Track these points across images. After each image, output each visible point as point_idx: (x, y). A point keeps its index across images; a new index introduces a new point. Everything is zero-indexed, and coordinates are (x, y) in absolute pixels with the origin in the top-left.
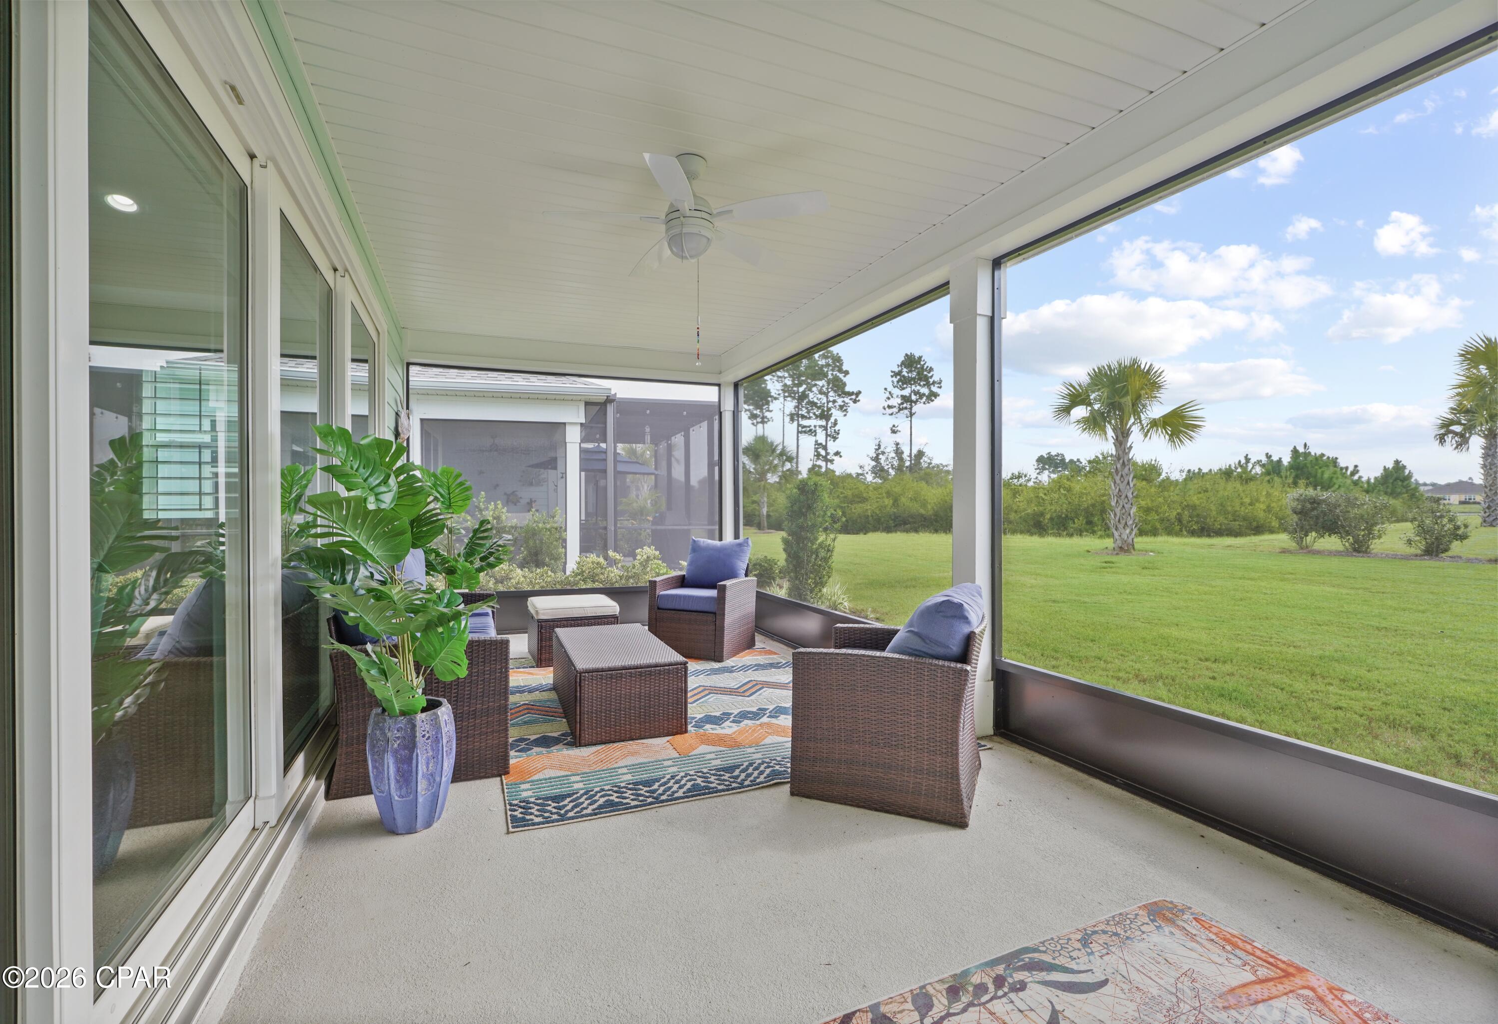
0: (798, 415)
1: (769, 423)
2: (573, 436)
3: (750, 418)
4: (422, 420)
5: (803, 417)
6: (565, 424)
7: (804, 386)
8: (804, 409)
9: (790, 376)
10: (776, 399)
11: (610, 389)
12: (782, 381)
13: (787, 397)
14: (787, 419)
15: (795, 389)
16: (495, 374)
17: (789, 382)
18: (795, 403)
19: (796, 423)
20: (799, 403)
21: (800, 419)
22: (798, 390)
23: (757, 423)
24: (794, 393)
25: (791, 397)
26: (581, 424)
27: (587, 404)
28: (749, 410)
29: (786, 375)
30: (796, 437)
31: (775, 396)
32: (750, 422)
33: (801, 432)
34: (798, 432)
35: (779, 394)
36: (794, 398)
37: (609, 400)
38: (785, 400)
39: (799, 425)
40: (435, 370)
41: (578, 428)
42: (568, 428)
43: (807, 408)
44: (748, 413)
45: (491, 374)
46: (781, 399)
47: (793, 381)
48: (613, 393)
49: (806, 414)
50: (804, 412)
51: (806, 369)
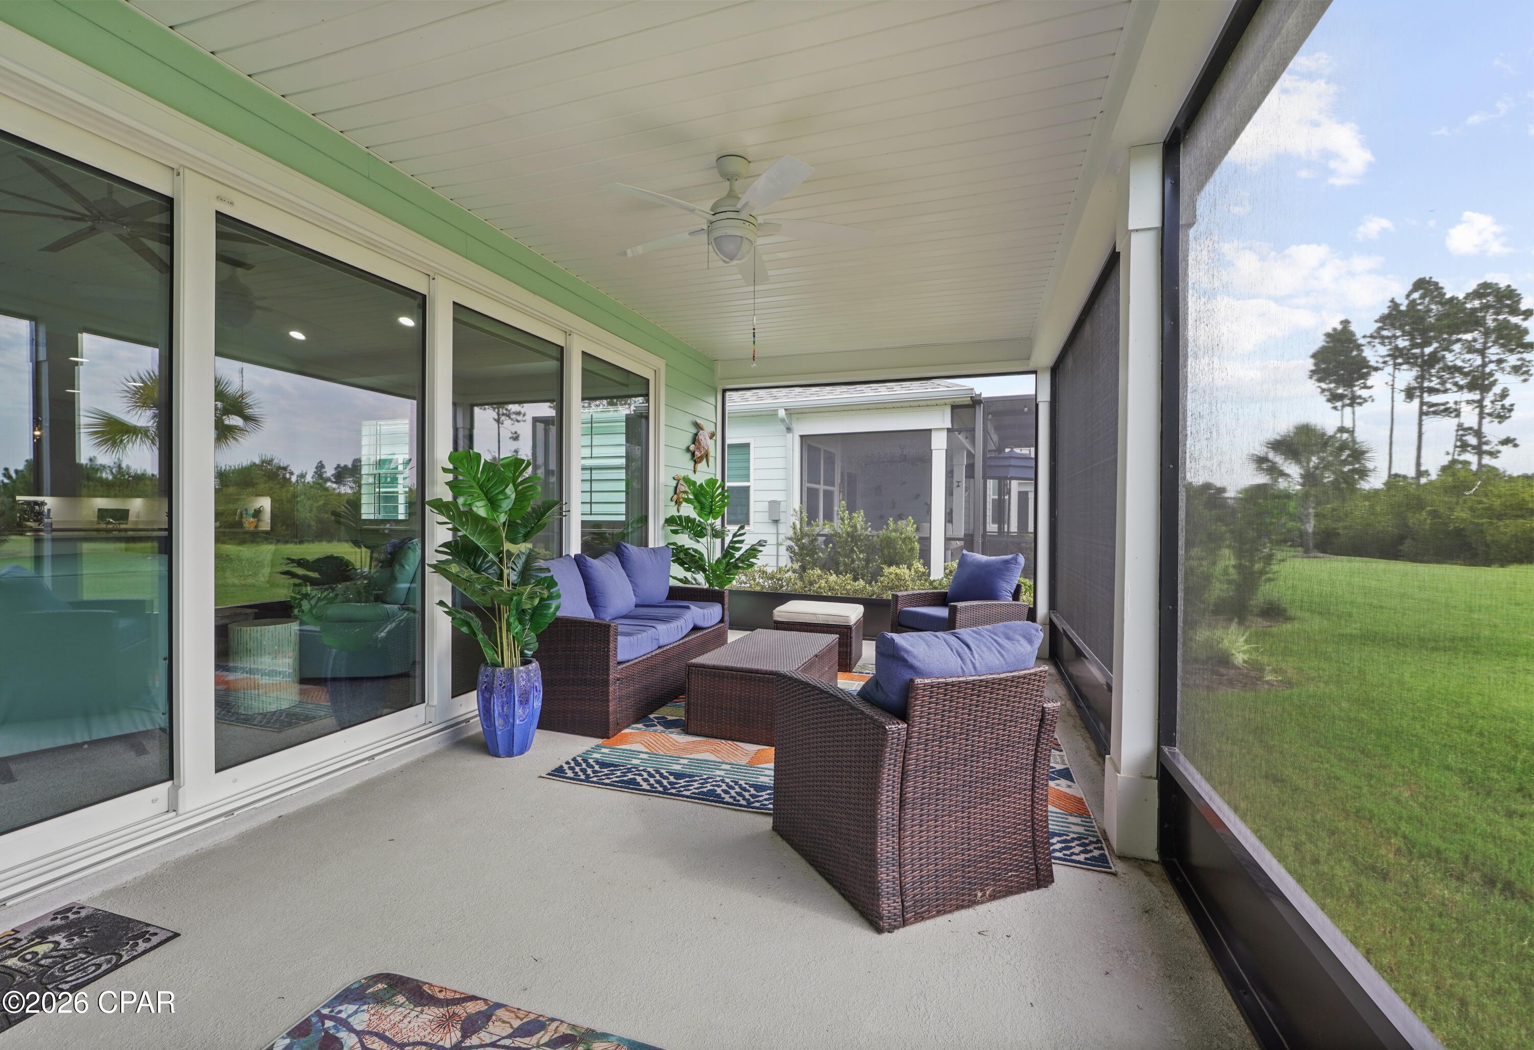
0: (1422, 389)
1: (1365, 405)
2: (939, 443)
3: (1329, 400)
4: (802, 437)
5: (1432, 391)
6: (930, 430)
7: (1435, 345)
8: (1433, 379)
9: (1404, 333)
10: (1376, 369)
11: (972, 389)
12: (1390, 343)
13: (1400, 364)
14: (1400, 397)
15: (1417, 351)
16: (863, 387)
17: (1402, 343)
18: (1415, 372)
19: (1416, 402)
20: (1423, 371)
21: (1425, 395)
22: (1423, 352)
23: (1343, 406)
24: (1415, 357)
25: (1408, 363)
26: (948, 430)
27: (955, 408)
28: (1329, 390)
29: (1398, 333)
30: (1417, 421)
31: (1375, 365)
32: (1330, 405)
33: (1427, 414)
34: (1422, 414)
35: (1385, 362)
36: (1414, 364)
37: (976, 402)
38: (1395, 369)
39: (1422, 403)
40: (814, 389)
41: (945, 433)
42: (934, 434)
43: (1440, 377)
44: (1327, 393)
45: (859, 387)
46: (1389, 369)
47: (1412, 339)
48: (978, 392)
49: (1438, 386)
50: (1435, 383)
51: (1438, 320)
